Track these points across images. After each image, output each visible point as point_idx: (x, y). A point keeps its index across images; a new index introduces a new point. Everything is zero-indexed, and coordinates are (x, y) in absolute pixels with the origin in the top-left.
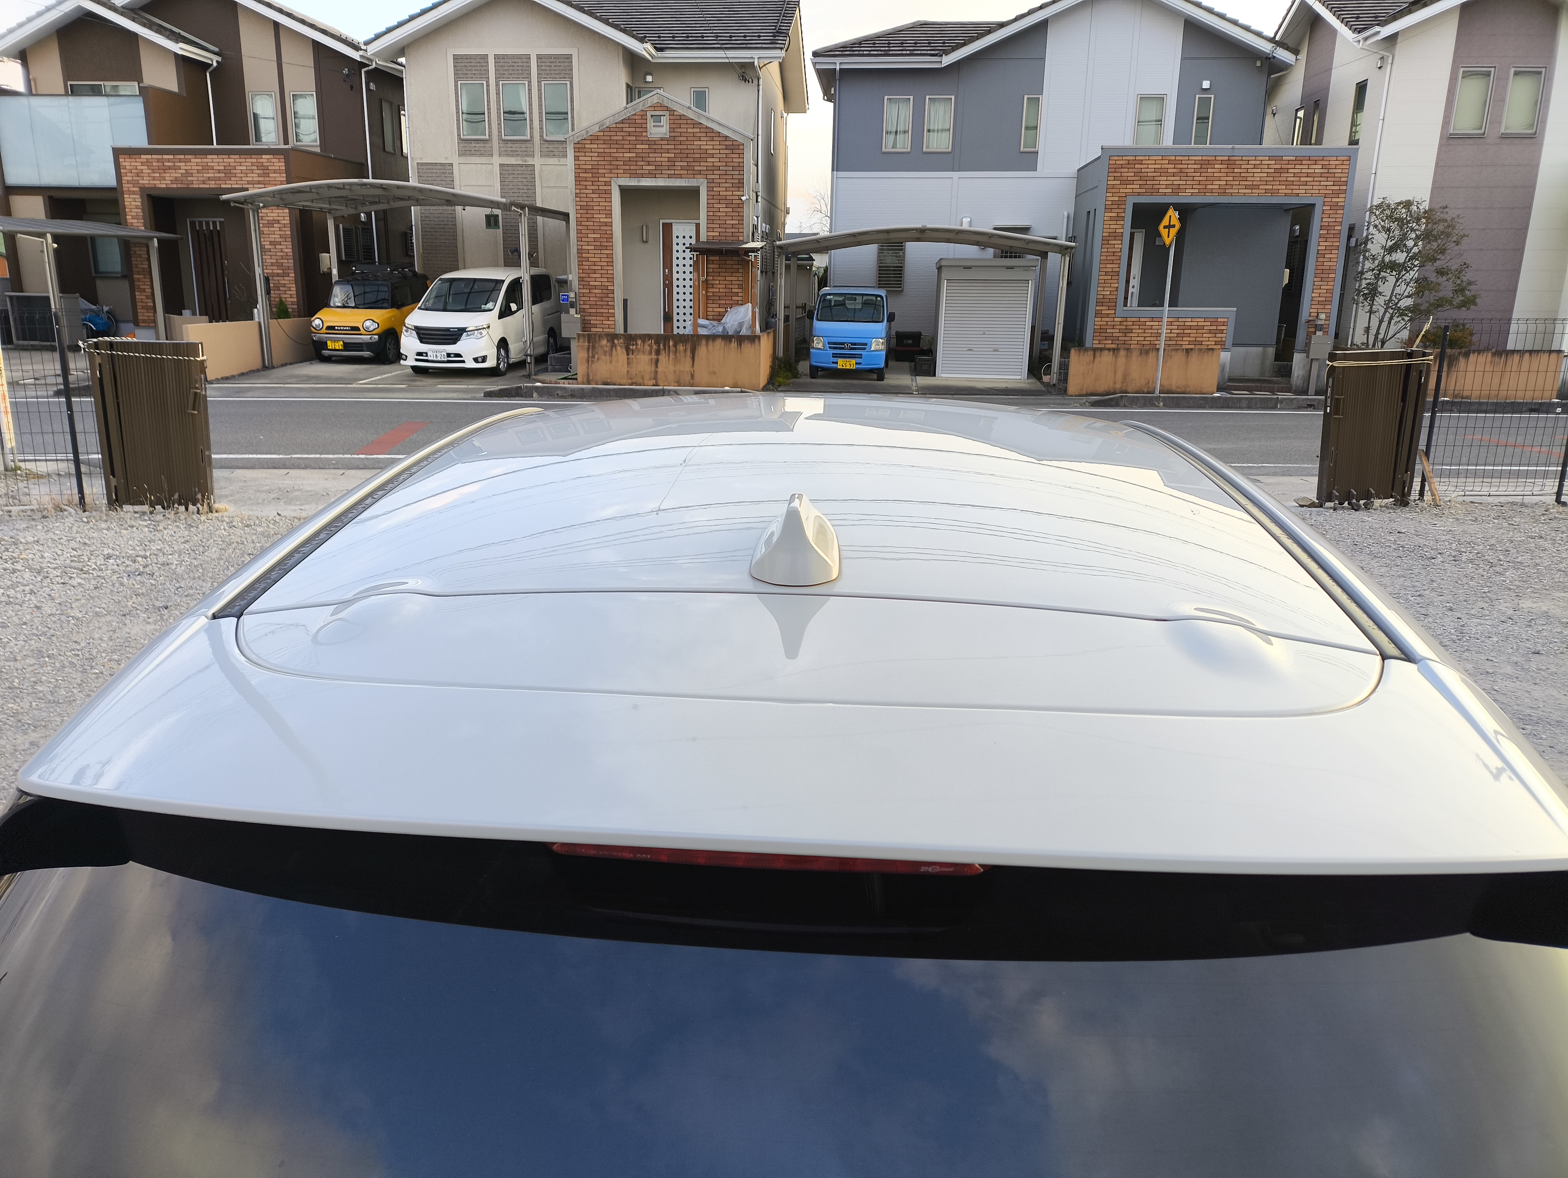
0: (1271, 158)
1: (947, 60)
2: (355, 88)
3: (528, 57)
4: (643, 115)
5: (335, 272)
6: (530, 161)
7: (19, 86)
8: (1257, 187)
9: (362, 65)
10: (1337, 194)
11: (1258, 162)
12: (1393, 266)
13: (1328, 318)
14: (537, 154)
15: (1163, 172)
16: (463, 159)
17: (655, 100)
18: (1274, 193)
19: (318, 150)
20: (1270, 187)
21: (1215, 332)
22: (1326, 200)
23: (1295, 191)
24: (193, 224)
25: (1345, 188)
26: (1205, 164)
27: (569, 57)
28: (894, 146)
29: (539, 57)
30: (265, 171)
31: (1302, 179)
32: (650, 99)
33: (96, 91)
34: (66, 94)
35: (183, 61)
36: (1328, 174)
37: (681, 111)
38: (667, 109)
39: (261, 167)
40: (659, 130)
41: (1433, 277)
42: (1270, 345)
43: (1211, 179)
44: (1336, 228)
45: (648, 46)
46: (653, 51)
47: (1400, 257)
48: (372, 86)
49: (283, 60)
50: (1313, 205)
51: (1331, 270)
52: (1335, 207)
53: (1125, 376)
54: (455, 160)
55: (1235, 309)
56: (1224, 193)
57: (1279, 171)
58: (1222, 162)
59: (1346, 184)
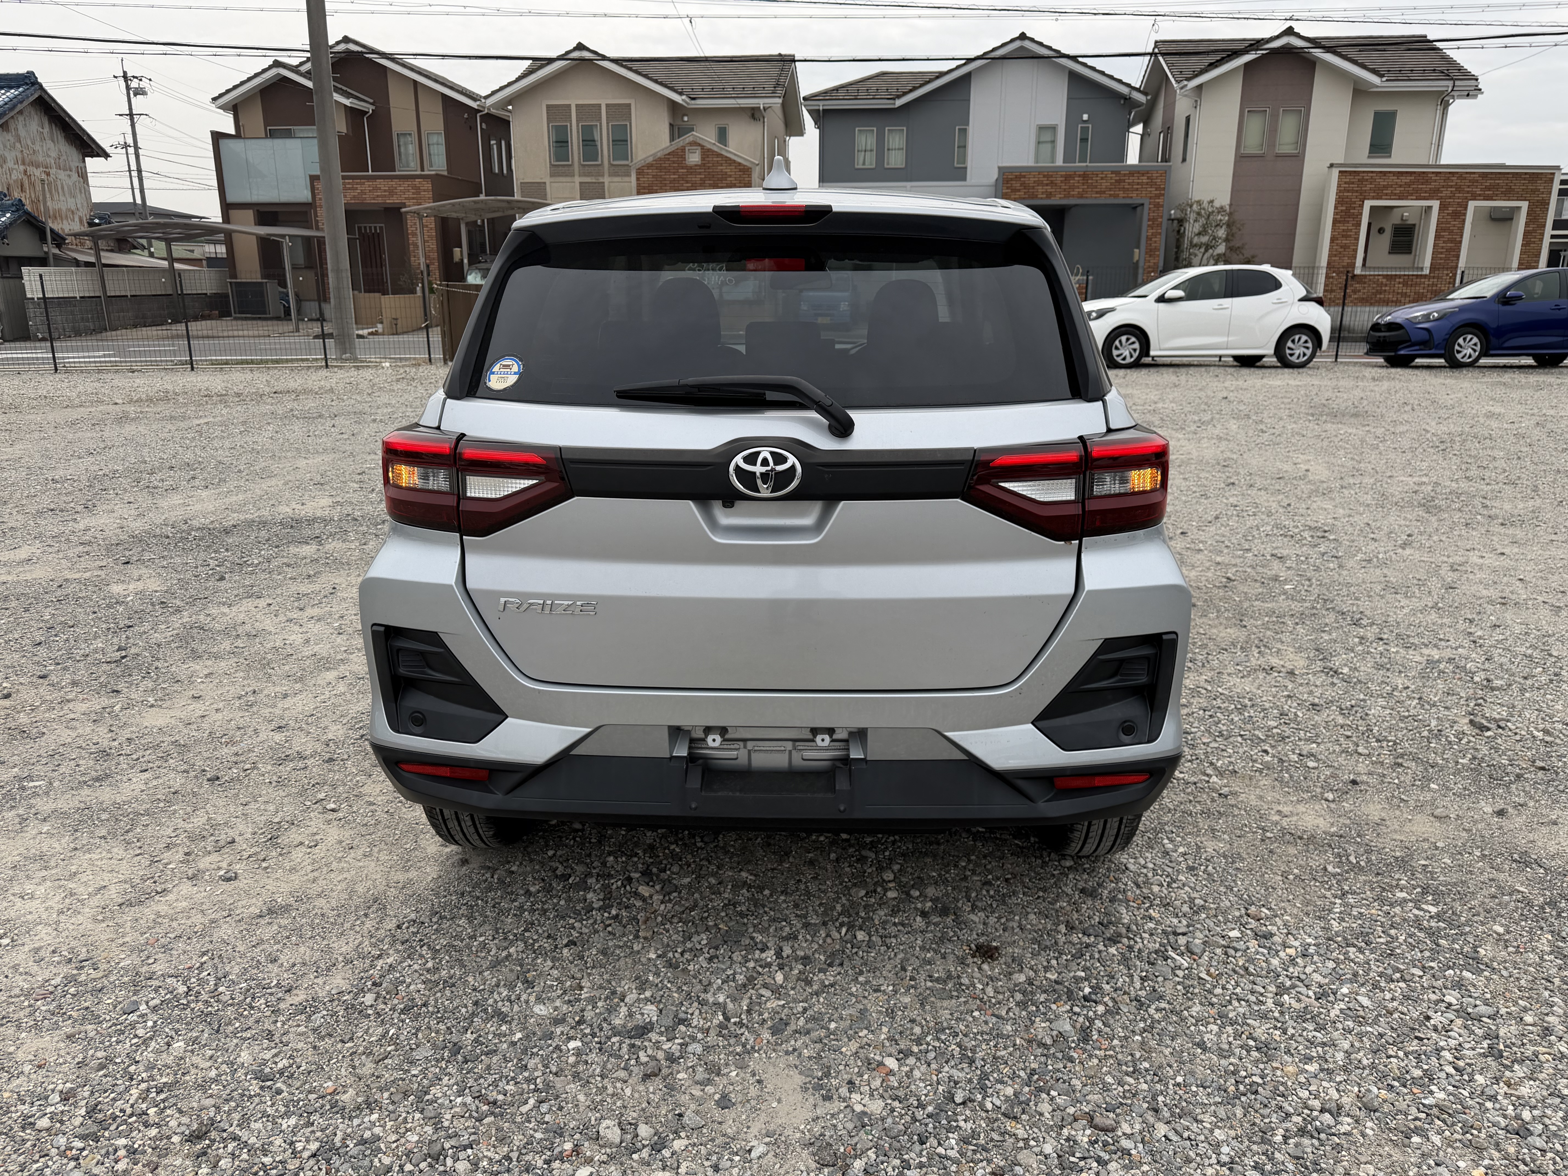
0: (1113, 172)
1: (899, 103)
2: (473, 128)
3: (599, 106)
4: (683, 149)
5: (466, 261)
6: (601, 180)
7: (232, 131)
8: (1104, 192)
9: (479, 111)
10: (1158, 196)
14: (606, 175)
15: (1039, 183)
16: (553, 179)
17: (691, 139)
18: (1116, 196)
19: (445, 173)
20: (1113, 192)
22: (1151, 201)
23: (1129, 197)
24: (360, 228)
25: (1163, 192)
26: (1068, 177)
27: (629, 105)
28: (864, 164)
29: (607, 105)
30: (417, 190)
31: (1134, 187)
32: (688, 138)
33: (288, 135)
34: (266, 137)
35: (350, 110)
36: (1152, 183)
37: (709, 146)
38: (699, 145)
39: (415, 187)
40: (694, 158)
43: (1073, 188)
44: (1159, 220)
45: (684, 97)
46: (688, 100)
47: (1204, 239)
48: (484, 126)
49: (421, 109)
50: (1143, 205)
51: (1157, 249)
52: (1157, 205)
54: (548, 180)
56: (1082, 197)
57: (1119, 182)
58: (1079, 176)
59: (1164, 189)
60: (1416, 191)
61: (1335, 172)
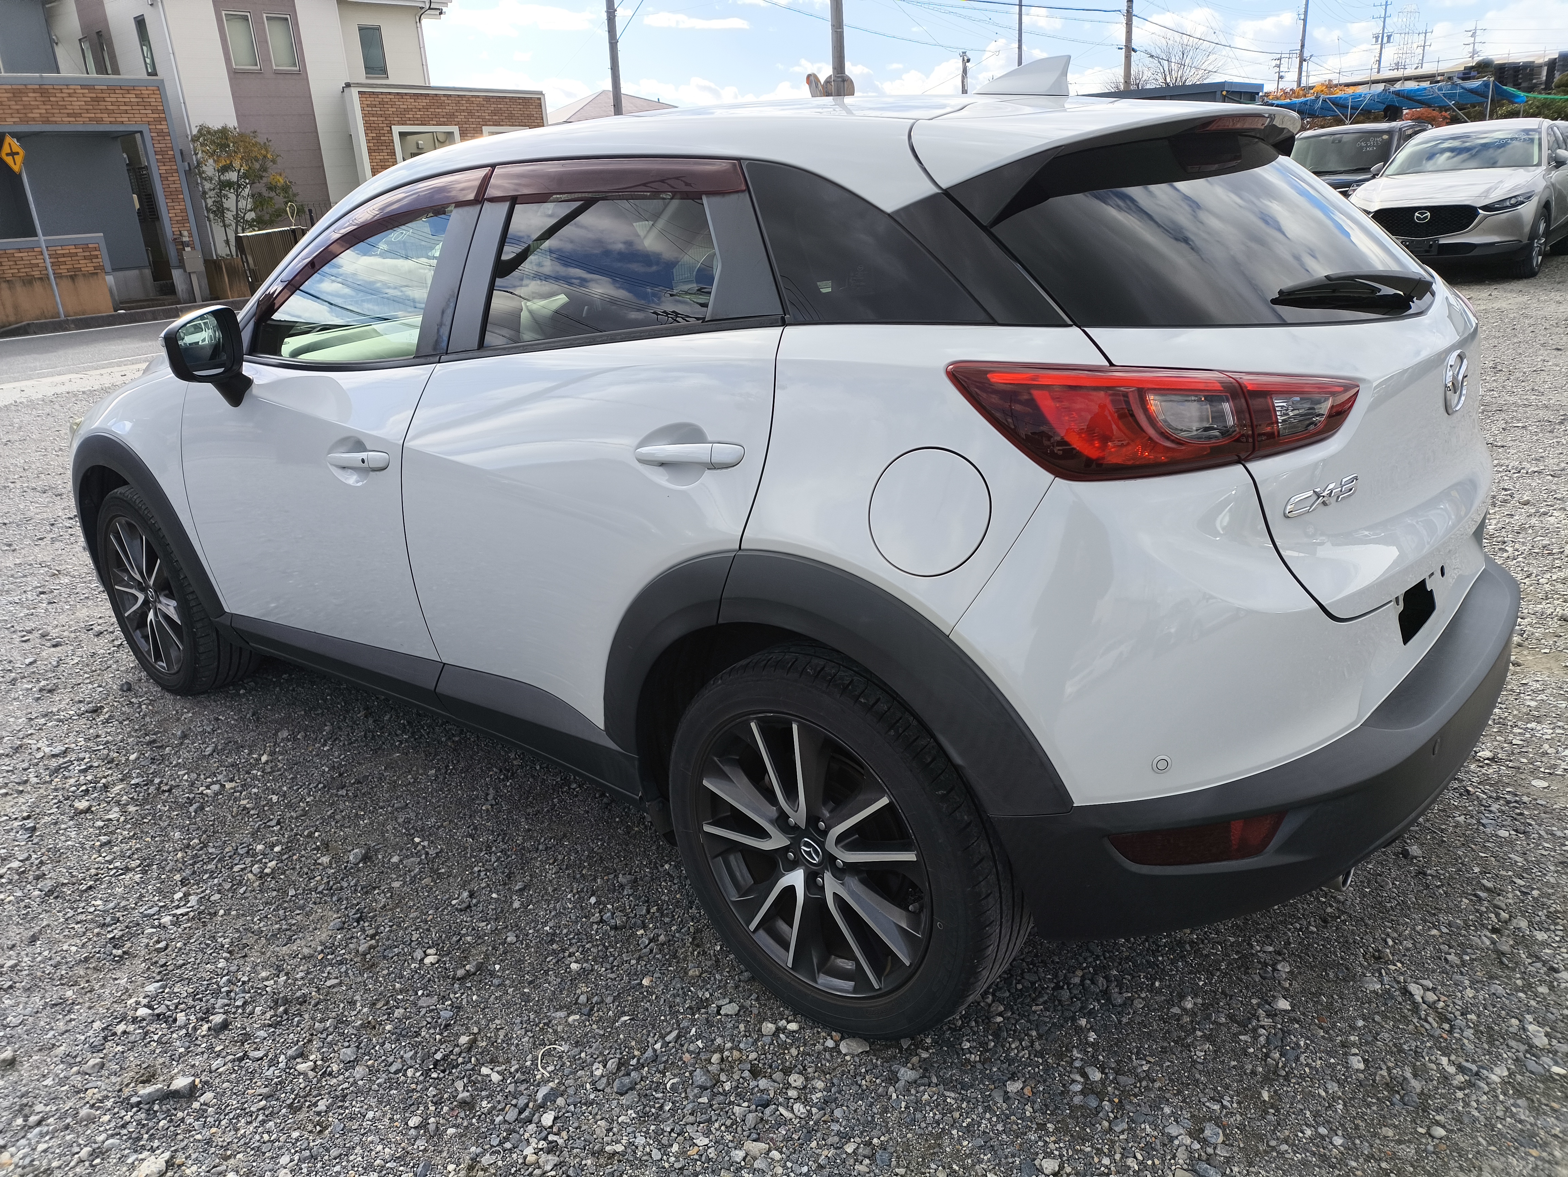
0: (83, 87)
8: (80, 115)
10: (159, 121)
11: (72, 91)
12: (229, 184)
13: (190, 235)
18: (100, 121)
20: (93, 115)
21: (91, 258)
22: (151, 127)
23: (118, 119)
25: (163, 115)
26: (18, 92)
31: (121, 108)
36: (143, 102)
41: (265, 193)
42: (144, 267)
43: (29, 108)
44: (170, 153)
47: (233, 176)
50: (141, 132)
51: (178, 191)
52: (161, 133)
53: (16, 307)
55: (102, 234)
56: (47, 122)
57: (96, 100)
58: (34, 91)
59: (163, 112)
60: (436, 115)
61: (354, 92)
